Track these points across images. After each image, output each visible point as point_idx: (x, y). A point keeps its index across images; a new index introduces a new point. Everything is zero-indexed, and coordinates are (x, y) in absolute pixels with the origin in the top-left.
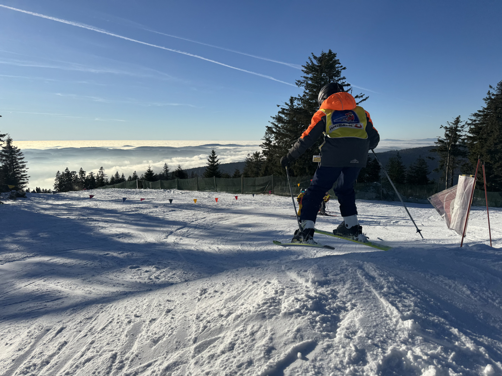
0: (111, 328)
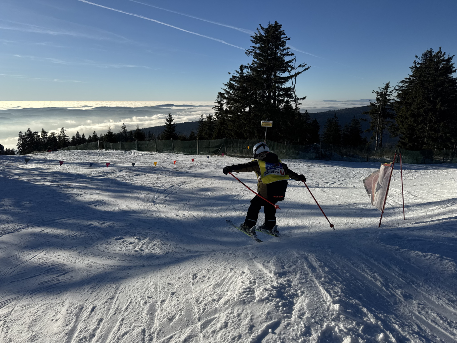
0: (132, 308)
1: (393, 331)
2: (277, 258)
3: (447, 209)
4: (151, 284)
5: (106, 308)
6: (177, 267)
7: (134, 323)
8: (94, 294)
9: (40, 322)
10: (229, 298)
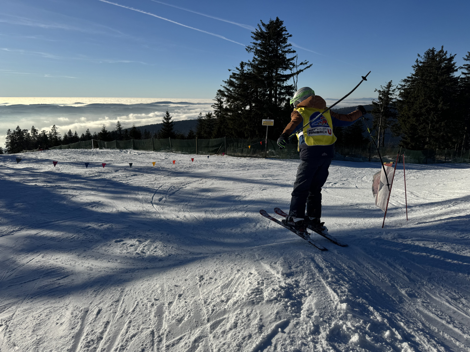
0: (139, 310)
1: (398, 328)
2: (284, 259)
3: (449, 209)
4: (157, 286)
5: (112, 310)
6: (183, 269)
7: (142, 325)
8: (99, 297)
9: (43, 326)
10: (238, 299)
